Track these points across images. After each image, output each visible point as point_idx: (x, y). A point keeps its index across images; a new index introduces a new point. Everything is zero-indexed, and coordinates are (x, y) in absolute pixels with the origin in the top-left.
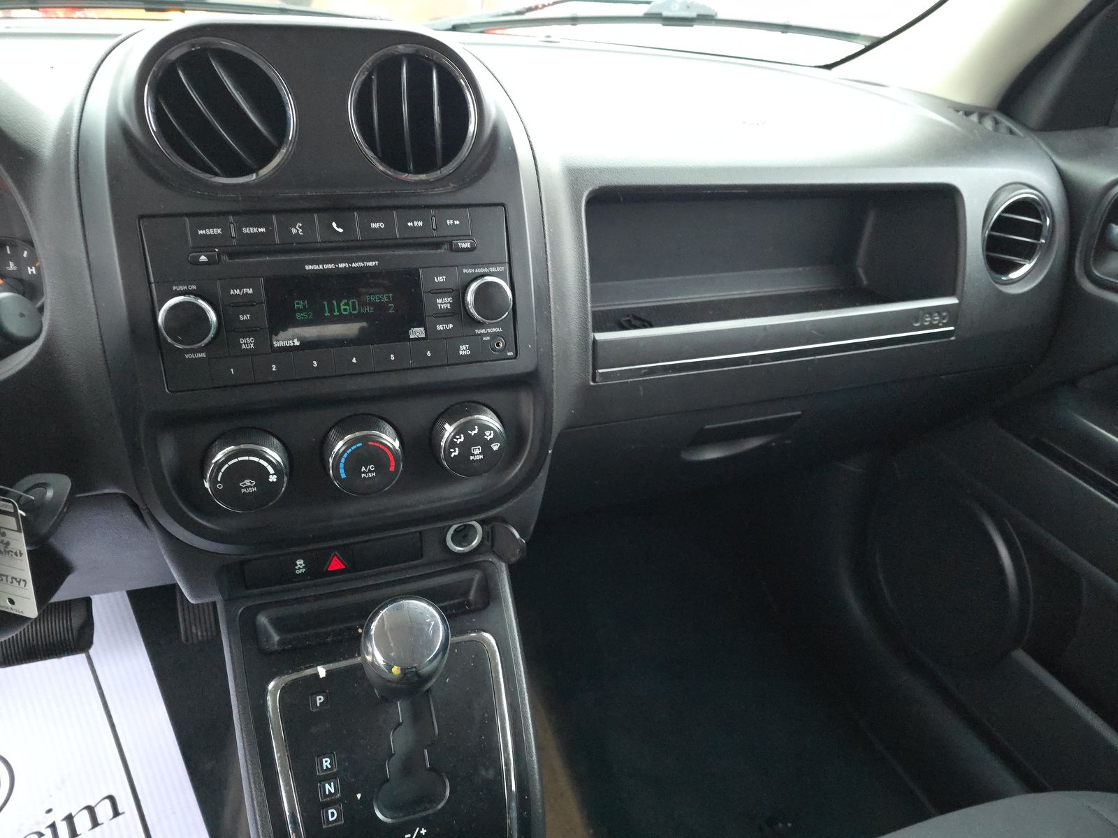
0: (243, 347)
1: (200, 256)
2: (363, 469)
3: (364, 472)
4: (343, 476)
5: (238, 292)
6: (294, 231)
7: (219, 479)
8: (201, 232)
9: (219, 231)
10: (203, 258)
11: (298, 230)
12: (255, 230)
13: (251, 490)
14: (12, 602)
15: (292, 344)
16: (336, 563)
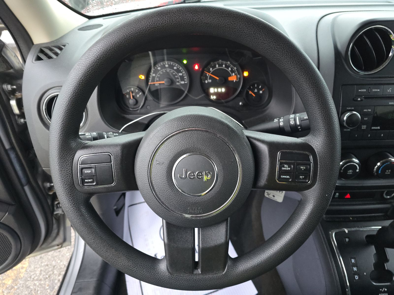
0: (362, 128)
1: (358, 98)
2: (387, 171)
3: (387, 172)
4: (380, 172)
5: (366, 110)
6: (388, 91)
7: (342, 169)
8: (360, 90)
9: (365, 90)
10: (359, 99)
11: (390, 91)
12: (376, 90)
13: (350, 173)
14: (274, 196)
15: (377, 128)
16: (348, 196)
